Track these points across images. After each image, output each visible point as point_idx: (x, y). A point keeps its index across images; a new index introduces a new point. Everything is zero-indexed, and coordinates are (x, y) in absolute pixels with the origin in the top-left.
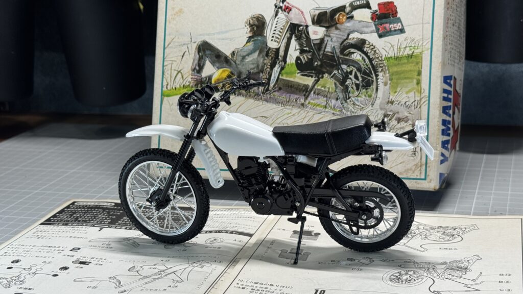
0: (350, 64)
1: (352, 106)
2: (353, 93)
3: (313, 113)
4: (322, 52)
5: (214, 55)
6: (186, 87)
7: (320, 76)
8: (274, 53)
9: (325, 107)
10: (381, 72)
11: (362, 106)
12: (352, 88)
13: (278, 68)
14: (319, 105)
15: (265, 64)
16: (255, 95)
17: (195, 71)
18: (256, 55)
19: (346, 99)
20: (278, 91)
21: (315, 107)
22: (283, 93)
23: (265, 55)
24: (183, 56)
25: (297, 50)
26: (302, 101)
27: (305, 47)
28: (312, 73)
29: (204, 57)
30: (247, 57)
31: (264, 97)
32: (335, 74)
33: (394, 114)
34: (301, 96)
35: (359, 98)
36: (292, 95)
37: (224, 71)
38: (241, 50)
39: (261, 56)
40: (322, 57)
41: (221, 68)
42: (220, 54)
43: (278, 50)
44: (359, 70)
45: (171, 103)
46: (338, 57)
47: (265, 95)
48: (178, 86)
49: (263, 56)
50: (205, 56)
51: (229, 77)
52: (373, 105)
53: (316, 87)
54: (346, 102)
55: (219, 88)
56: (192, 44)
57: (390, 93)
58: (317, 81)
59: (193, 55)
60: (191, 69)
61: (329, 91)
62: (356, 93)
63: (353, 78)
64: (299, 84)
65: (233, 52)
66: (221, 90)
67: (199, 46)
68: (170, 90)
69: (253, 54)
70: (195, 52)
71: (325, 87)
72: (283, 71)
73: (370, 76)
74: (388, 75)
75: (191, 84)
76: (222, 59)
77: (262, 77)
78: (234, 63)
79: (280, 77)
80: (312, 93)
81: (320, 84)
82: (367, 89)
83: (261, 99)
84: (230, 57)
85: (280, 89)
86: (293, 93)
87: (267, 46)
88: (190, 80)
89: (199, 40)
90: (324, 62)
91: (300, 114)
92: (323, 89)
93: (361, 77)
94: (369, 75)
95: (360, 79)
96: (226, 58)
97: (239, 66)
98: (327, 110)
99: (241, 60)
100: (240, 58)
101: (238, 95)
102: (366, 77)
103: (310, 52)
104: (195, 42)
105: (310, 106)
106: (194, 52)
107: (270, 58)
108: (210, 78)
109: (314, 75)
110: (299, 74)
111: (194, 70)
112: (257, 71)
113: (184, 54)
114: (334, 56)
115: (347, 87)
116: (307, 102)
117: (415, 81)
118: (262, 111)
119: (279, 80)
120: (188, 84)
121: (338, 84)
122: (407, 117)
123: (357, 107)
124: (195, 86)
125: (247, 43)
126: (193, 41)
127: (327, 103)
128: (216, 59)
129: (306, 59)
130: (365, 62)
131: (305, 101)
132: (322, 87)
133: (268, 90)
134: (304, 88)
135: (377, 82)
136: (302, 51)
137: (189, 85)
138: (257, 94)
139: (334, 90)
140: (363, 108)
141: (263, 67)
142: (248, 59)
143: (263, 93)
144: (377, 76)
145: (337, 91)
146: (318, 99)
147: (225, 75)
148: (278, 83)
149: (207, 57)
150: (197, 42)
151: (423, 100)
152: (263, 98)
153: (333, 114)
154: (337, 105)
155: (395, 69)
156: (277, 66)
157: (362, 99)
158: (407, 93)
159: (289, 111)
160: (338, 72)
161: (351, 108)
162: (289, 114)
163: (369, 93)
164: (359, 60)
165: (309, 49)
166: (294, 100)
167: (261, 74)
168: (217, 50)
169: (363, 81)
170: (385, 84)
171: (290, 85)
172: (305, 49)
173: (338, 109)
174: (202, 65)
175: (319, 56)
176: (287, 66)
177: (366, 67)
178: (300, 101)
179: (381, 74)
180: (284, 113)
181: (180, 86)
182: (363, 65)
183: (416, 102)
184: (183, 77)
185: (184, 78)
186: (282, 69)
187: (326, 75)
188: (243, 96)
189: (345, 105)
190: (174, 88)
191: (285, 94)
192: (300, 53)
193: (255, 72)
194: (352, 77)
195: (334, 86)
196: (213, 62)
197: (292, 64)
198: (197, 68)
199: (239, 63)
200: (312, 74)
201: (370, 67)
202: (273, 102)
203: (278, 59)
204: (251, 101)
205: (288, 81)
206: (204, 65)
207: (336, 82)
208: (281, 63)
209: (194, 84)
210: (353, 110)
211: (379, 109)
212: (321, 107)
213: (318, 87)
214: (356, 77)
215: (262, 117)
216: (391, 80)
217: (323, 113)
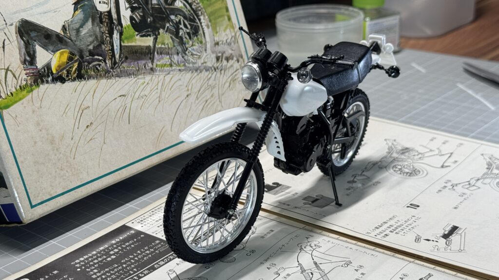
0: (177, 13)
1: (191, 56)
2: (188, 44)
3: (164, 75)
4: (150, 6)
5: (43, 36)
6: (24, 88)
7: (157, 33)
8: (107, 17)
9: (171, 65)
10: (201, 15)
11: (199, 54)
12: (186, 38)
13: (117, 35)
14: (165, 65)
15: (103, 33)
16: (106, 73)
17: (27, 63)
18: (89, 24)
19: (185, 51)
20: (125, 61)
21: (162, 68)
22: (131, 62)
23: (99, 23)
24: (4, 47)
25: (128, 8)
26: (150, 65)
27: (134, 3)
28: (148, 31)
29: (30, 41)
30: (81, 29)
31: (114, 72)
32: (168, 27)
33: (222, 54)
34: (148, 60)
35: (194, 47)
36: (139, 62)
37: (62, 54)
38: (72, 21)
39: (95, 24)
40: (152, 11)
41: (57, 51)
42: (49, 33)
43: (109, 12)
44: (185, 17)
45: (14, 116)
46: (165, 8)
47: (115, 70)
48: (14, 90)
49: (97, 24)
50: (32, 39)
51: (70, 59)
52: (206, 50)
53: (157, 46)
54: (186, 54)
55: (64, 76)
56: (8, 27)
57: (214, 35)
58: (156, 39)
59: (16, 42)
60: (21, 62)
61: (169, 48)
62: (191, 43)
63: (183, 28)
64: (141, 48)
65: (64, 26)
66: (67, 79)
67: (19, 28)
68: (6, 98)
69: (86, 24)
70: (17, 37)
71: (164, 44)
72: (123, 37)
73: (195, 22)
74: (207, 17)
75: (29, 82)
76: (54, 38)
77: (105, 49)
78: (70, 41)
79: (122, 44)
80: (156, 53)
81: (160, 42)
82: (197, 36)
83: (113, 76)
84: (63, 34)
85: (126, 58)
86: (140, 59)
87: (97, 10)
88: (25, 77)
89: (16, 20)
90: (156, 16)
91: (152, 81)
92: (163, 46)
93: (189, 24)
94: (193, 21)
95: (189, 27)
96: (58, 35)
97: (76, 43)
98: (173, 68)
99: (77, 35)
100: (74, 33)
101: (88, 79)
102: (192, 23)
103: (139, 8)
104: (12, 25)
105: (159, 69)
106: (15, 38)
107: (105, 24)
108: (48, 66)
109: (151, 33)
110: (138, 36)
111: (24, 62)
112: (98, 44)
113: (4, 43)
114: (161, 8)
115: (181, 38)
116: (155, 64)
117: (226, 18)
118: (118, 89)
119: (122, 48)
120: (24, 83)
121: (174, 37)
122: (231, 54)
123: (195, 56)
124: (34, 83)
125: (75, 12)
126: (9, 24)
127: (171, 60)
128: (47, 41)
129: (139, 17)
130: (187, 8)
131: (152, 65)
132: (162, 44)
133: (115, 63)
134: (147, 51)
135: (202, 26)
136: (133, 10)
137: (26, 84)
138: (107, 72)
139: (172, 44)
140: (200, 56)
141: (102, 37)
142: (84, 31)
143: (112, 68)
144: (200, 20)
145: (175, 45)
146: (162, 58)
147: (65, 58)
148: (123, 52)
149: (35, 41)
150: (14, 24)
151: (238, 34)
152: (114, 74)
153: (180, 70)
154: (180, 60)
155: (210, 10)
156: (115, 32)
157: (197, 47)
158: (225, 30)
159: (142, 81)
160: (170, 25)
161: (191, 59)
162: (143, 84)
163: (200, 40)
164: (182, 7)
165: (138, 5)
166: (143, 67)
167: (103, 47)
168: (44, 28)
169: (191, 28)
170: (208, 27)
171: (134, 50)
172: (134, 5)
173: (182, 64)
174: (32, 52)
175: (149, 11)
176: (124, 30)
177: (190, 13)
178: (148, 66)
179: (202, 17)
180: (139, 84)
181: (16, 88)
182: (186, 11)
183: (233, 38)
184: (14, 76)
185: (17, 78)
186: (121, 34)
187: (161, 31)
188: (94, 78)
189: (186, 57)
190: (9, 94)
191: (132, 63)
192: (132, 12)
193: (96, 45)
194: (182, 26)
195: (171, 40)
196: (45, 46)
197: (128, 26)
198: (28, 58)
199: (75, 38)
200: (149, 33)
201: (192, 12)
202: (125, 76)
203: (114, 23)
204: (103, 81)
205: (131, 46)
206: (34, 52)
207: (171, 35)
208: (117, 28)
209: (32, 81)
210: (193, 61)
211: (211, 54)
212: (168, 67)
213: (158, 46)
214: (185, 26)
215: (120, 96)
216: (210, 21)
217: (171, 73)
